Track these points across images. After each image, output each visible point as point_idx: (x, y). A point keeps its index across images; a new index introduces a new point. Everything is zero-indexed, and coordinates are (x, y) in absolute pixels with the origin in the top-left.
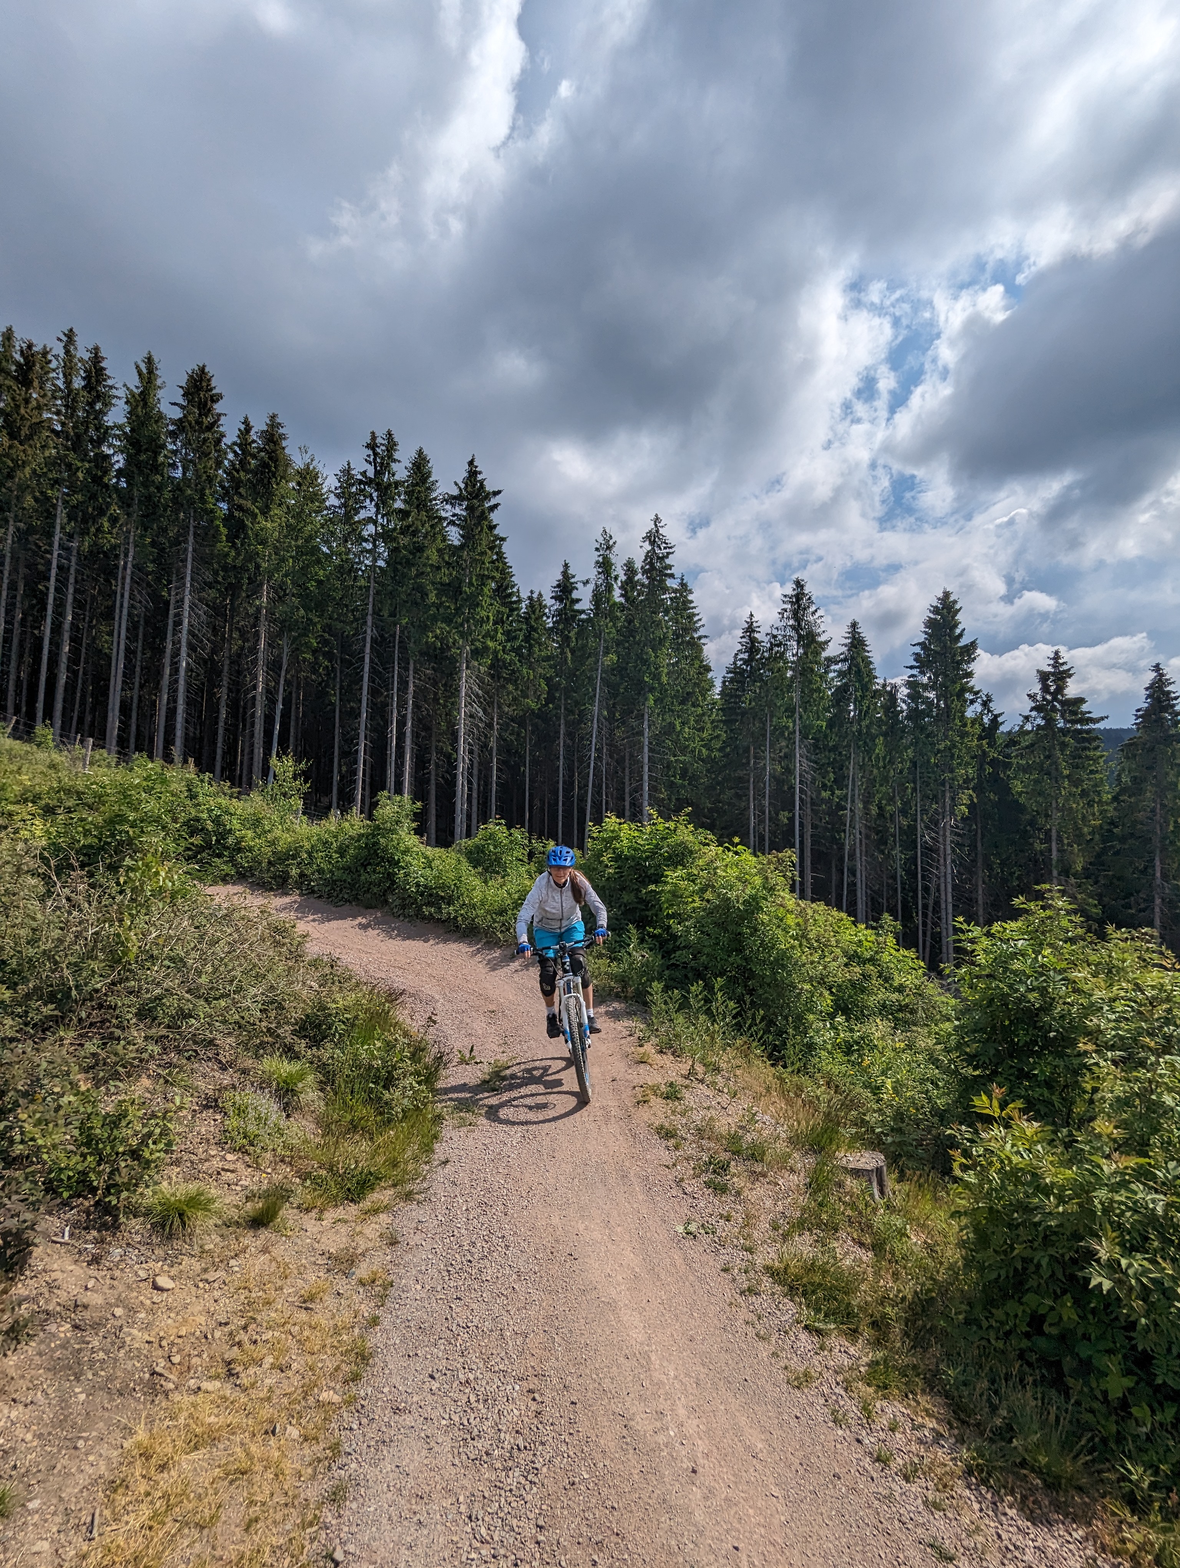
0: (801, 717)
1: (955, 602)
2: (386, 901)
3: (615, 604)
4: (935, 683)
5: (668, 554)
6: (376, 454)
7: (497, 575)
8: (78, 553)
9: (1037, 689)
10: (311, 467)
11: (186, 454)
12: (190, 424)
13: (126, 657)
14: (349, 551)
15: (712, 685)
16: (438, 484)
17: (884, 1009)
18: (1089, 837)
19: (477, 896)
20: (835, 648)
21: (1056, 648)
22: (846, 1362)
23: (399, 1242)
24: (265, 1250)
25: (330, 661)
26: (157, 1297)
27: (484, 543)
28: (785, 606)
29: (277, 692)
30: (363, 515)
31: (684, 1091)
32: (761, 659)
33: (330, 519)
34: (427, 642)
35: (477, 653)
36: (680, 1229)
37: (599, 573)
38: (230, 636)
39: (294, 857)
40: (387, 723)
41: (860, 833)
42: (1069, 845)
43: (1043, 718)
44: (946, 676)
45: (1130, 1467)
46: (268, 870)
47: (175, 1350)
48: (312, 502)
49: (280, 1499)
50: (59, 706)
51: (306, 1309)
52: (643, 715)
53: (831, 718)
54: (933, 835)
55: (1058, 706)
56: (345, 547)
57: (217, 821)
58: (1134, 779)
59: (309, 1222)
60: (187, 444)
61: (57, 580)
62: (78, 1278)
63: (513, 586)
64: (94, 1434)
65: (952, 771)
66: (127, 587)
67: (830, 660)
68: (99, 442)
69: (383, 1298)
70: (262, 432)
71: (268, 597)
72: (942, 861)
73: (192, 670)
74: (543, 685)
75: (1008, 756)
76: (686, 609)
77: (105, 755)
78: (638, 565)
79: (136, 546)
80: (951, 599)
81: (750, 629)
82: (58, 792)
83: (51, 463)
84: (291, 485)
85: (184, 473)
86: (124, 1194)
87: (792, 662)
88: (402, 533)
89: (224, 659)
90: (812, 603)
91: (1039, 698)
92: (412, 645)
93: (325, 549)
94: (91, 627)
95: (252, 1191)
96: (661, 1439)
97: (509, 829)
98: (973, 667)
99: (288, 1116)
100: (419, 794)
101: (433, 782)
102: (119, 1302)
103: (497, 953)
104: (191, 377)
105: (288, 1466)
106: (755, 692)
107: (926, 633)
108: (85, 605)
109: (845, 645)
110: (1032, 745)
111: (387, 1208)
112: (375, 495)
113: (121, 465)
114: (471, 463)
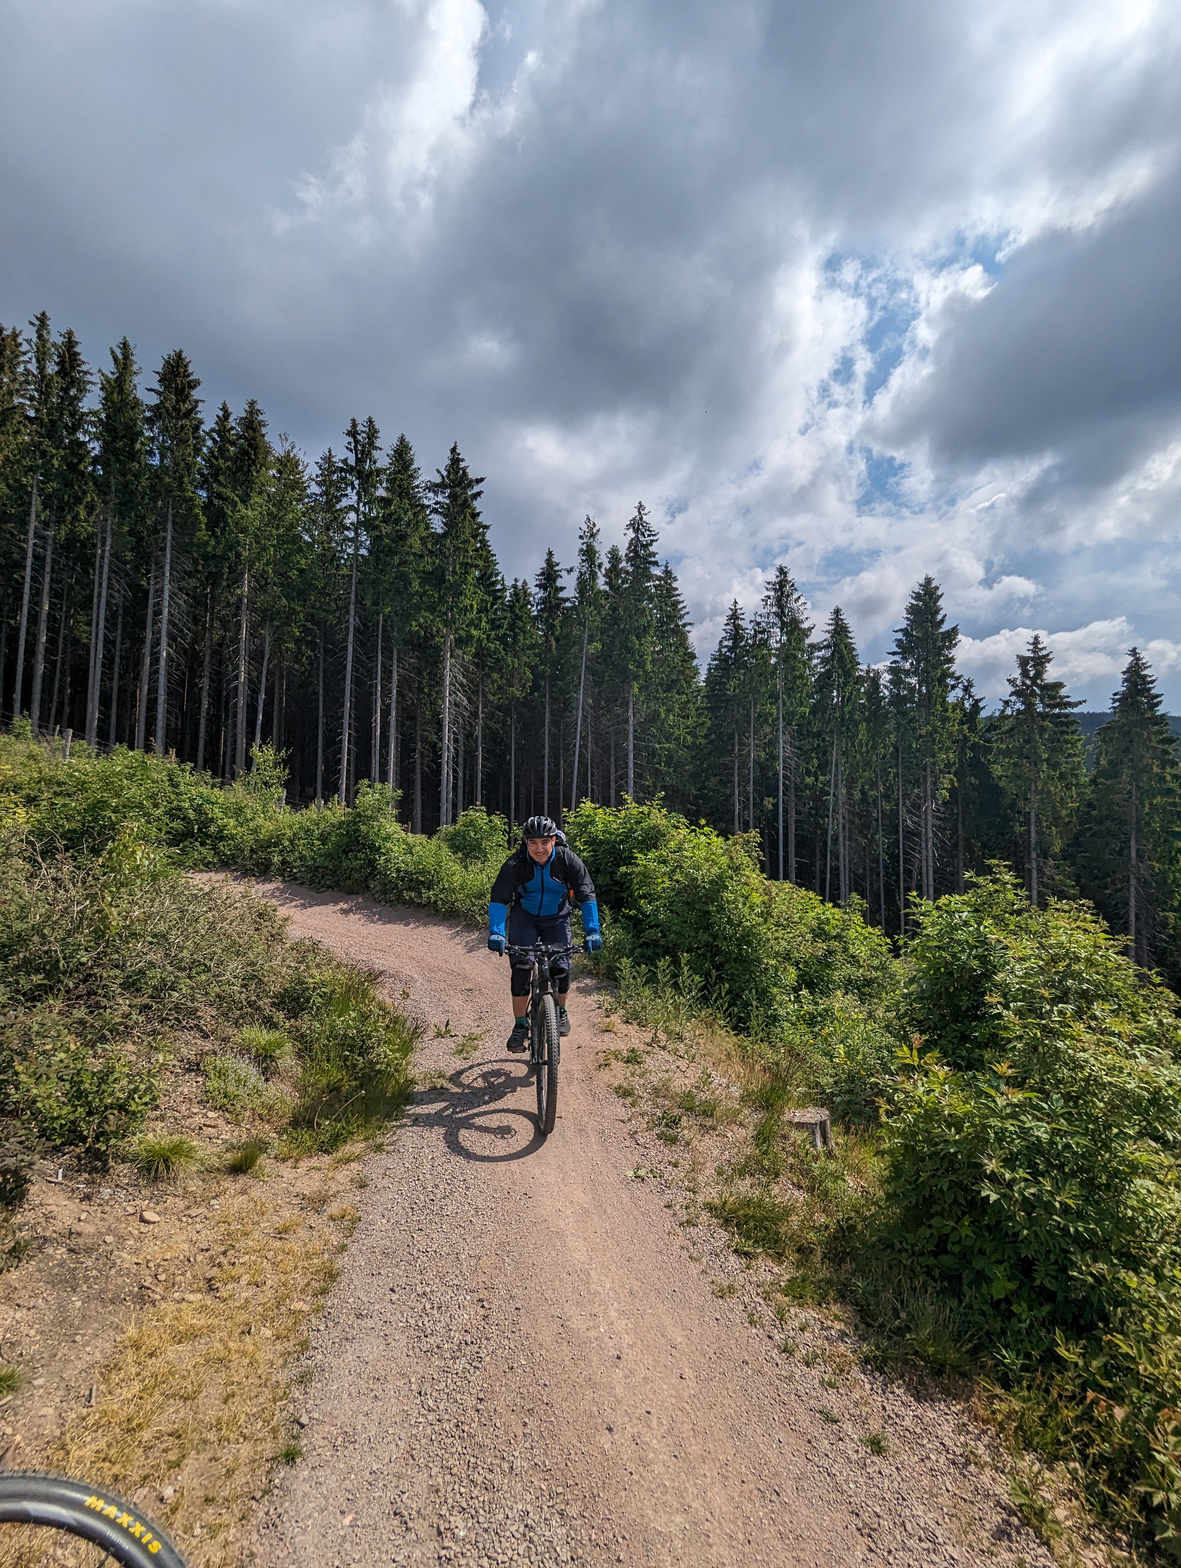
0: (784, 704)
1: (937, 588)
2: (368, 887)
3: (599, 592)
4: (917, 669)
5: (652, 541)
6: (356, 442)
7: (481, 563)
8: (54, 542)
9: (1017, 674)
10: (292, 455)
11: (163, 441)
12: (167, 411)
13: (105, 647)
14: (331, 539)
15: (697, 673)
16: (420, 472)
17: (849, 985)
18: (1067, 820)
19: (457, 880)
20: (818, 636)
21: (1036, 633)
22: (769, 1278)
23: (367, 1185)
24: (243, 1192)
25: (313, 651)
26: (144, 1228)
27: (468, 531)
28: (769, 593)
29: (260, 682)
30: (345, 502)
31: (645, 1056)
32: (745, 646)
33: (312, 507)
34: (410, 631)
35: (461, 642)
36: (630, 1174)
37: (583, 561)
38: (212, 626)
39: (276, 845)
40: (370, 713)
41: (844, 818)
42: (1047, 827)
43: (1023, 703)
44: (928, 662)
45: (1004, 1353)
46: (251, 858)
47: (161, 1270)
48: (293, 490)
49: (253, 1380)
50: (37, 696)
51: (281, 1239)
52: (628, 703)
53: (814, 704)
54: (915, 819)
55: (1038, 691)
56: (327, 536)
57: (198, 810)
58: (1111, 762)
59: (286, 1170)
60: (164, 430)
61: (33, 569)
62: (72, 1211)
63: (497, 574)
64: (90, 1331)
65: (933, 756)
66: (105, 577)
67: (814, 647)
68: (74, 429)
69: (350, 1232)
70: (241, 419)
71: (249, 586)
72: (924, 845)
73: (172, 660)
74: (528, 674)
75: (989, 741)
76: (669, 597)
77: (85, 746)
78: (622, 552)
79: (114, 535)
80: (933, 585)
81: (734, 616)
82: (39, 782)
83: (25, 450)
84: (272, 472)
85: (162, 461)
86: (113, 1142)
87: (776, 649)
88: (384, 522)
89: (205, 650)
90: (796, 590)
91: (1018, 682)
92: (395, 634)
93: (307, 538)
94: (68, 617)
95: (232, 1144)
96: (592, 1334)
97: (489, 815)
98: (954, 652)
99: (267, 1080)
100: (404, 782)
101: (418, 771)
102: (110, 1231)
103: (475, 935)
104: (168, 362)
105: (261, 1356)
106: (739, 679)
107: (908, 619)
108: (62, 595)
109: (829, 632)
110: (1012, 729)
111: (358, 1158)
112: (356, 482)
113: (96, 452)
114: (453, 450)
